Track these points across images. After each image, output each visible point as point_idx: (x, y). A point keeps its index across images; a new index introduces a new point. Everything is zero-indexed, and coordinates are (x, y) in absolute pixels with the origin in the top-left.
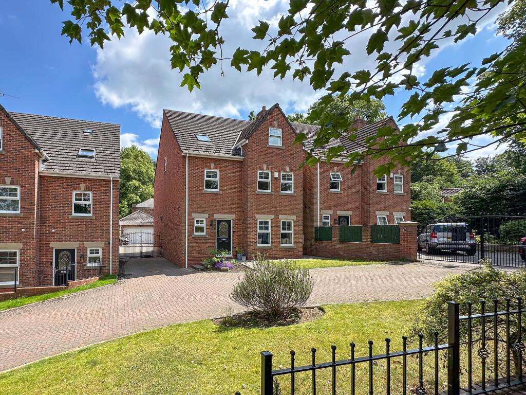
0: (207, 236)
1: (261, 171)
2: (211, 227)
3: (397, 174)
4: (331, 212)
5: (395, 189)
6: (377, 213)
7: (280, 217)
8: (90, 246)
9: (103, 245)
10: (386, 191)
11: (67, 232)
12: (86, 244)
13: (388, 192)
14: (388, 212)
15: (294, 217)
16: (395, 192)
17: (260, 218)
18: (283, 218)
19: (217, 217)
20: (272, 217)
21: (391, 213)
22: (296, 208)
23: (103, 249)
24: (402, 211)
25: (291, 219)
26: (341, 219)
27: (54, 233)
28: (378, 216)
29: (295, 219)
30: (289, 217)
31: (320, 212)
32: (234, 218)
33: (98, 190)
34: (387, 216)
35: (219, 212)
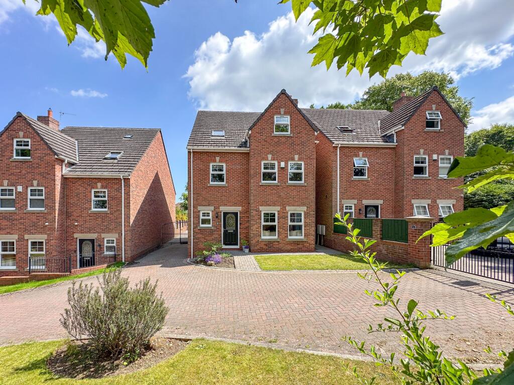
0: (213, 228)
1: (266, 162)
2: (217, 220)
3: (443, 154)
4: (355, 202)
5: (439, 173)
6: (413, 201)
7: (288, 208)
8: (107, 237)
9: (117, 235)
10: (427, 175)
11: (88, 225)
12: (103, 235)
13: (429, 176)
14: (430, 200)
15: (305, 208)
16: (440, 176)
17: (264, 210)
18: (290, 210)
19: (224, 209)
20: (278, 208)
21: (434, 201)
22: (307, 198)
23: (117, 240)
24: (450, 198)
25: (302, 210)
26: (368, 209)
27: (77, 225)
28: (414, 205)
29: (305, 210)
30: (298, 208)
31: (340, 201)
32: (241, 210)
33: (112, 188)
34: (428, 205)
35: (225, 205)
